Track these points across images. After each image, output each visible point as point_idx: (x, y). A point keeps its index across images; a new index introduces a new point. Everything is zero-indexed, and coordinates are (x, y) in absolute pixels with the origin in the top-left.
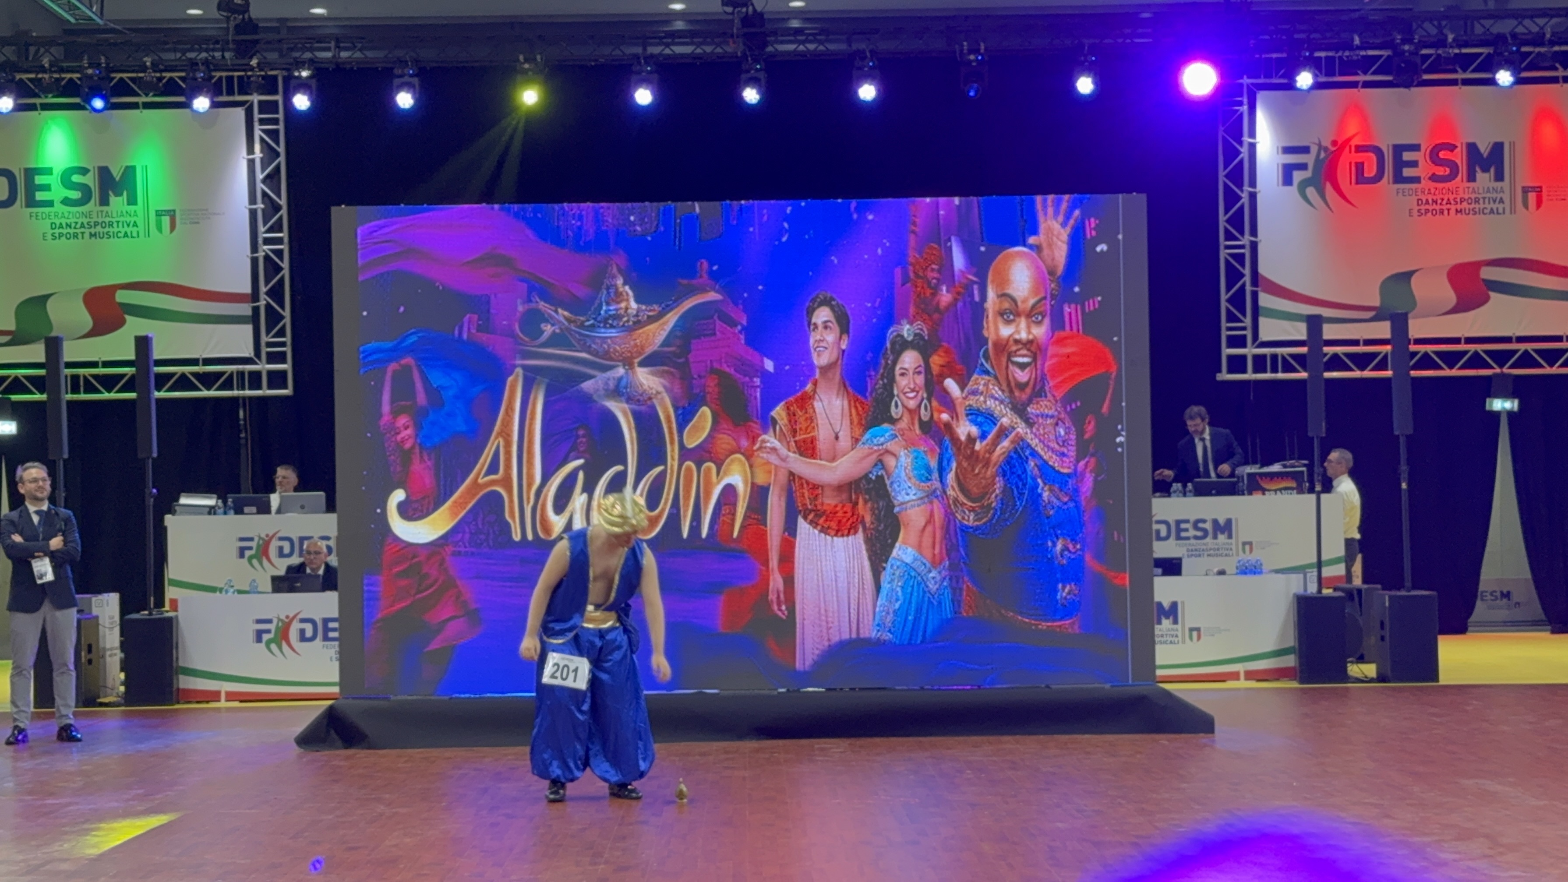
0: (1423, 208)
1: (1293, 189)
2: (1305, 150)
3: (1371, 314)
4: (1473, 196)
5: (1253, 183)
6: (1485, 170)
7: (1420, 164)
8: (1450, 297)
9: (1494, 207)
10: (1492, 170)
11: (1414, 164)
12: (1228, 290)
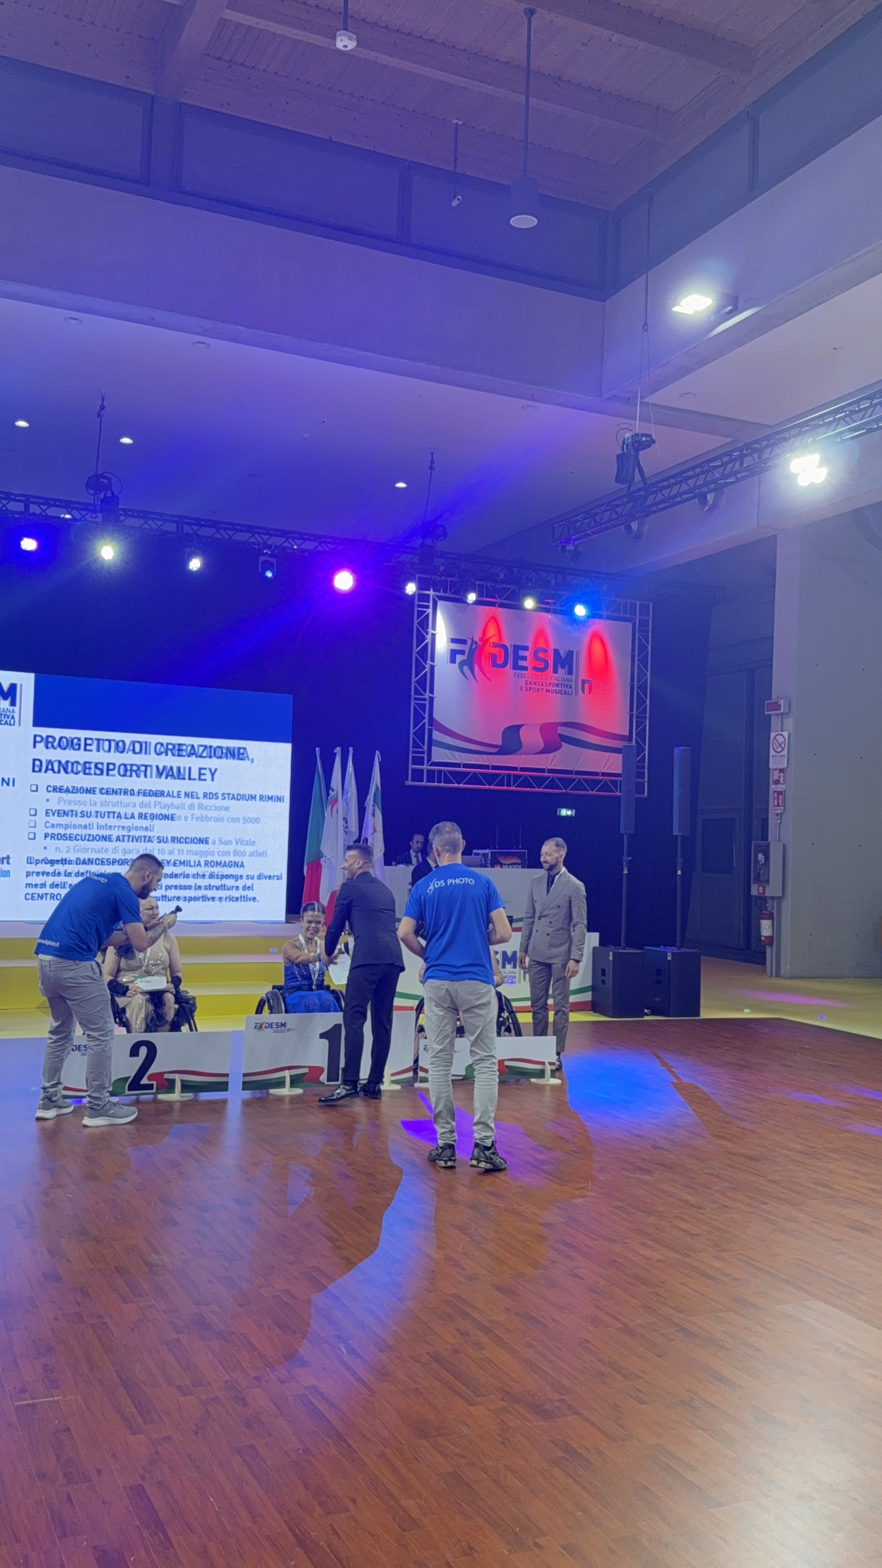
0: (528, 686)
1: (456, 666)
2: (463, 642)
3: (496, 750)
4: (556, 682)
5: (433, 660)
6: (563, 667)
7: (528, 659)
8: (540, 743)
9: (567, 690)
10: (567, 667)
11: (524, 658)
12: (414, 728)
